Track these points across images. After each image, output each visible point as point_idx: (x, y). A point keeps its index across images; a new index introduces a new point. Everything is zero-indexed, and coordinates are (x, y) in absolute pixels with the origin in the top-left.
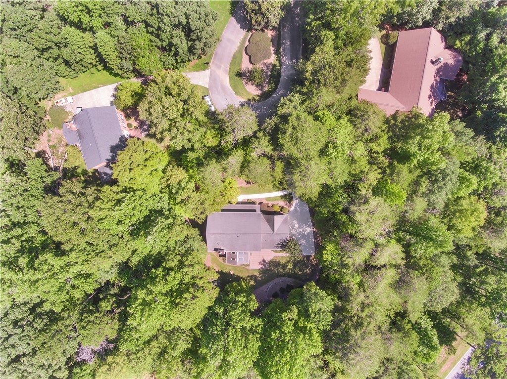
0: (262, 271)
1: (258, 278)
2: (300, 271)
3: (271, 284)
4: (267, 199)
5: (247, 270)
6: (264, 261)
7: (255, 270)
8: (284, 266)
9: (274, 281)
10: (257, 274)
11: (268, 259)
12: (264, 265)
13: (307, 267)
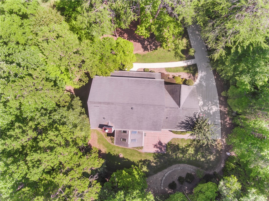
0: (158, 156)
1: (153, 164)
2: (203, 157)
3: (167, 172)
4: (168, 69)
5: (140, 153)
6: (160, 143)
7: (150, 154)
8: (184, 151)
9: (171, 167)
10: (151, 158)
11: (165, 141)
12: (161, 149)
13: (211, 153)
